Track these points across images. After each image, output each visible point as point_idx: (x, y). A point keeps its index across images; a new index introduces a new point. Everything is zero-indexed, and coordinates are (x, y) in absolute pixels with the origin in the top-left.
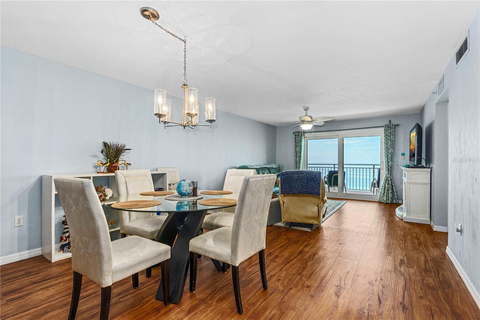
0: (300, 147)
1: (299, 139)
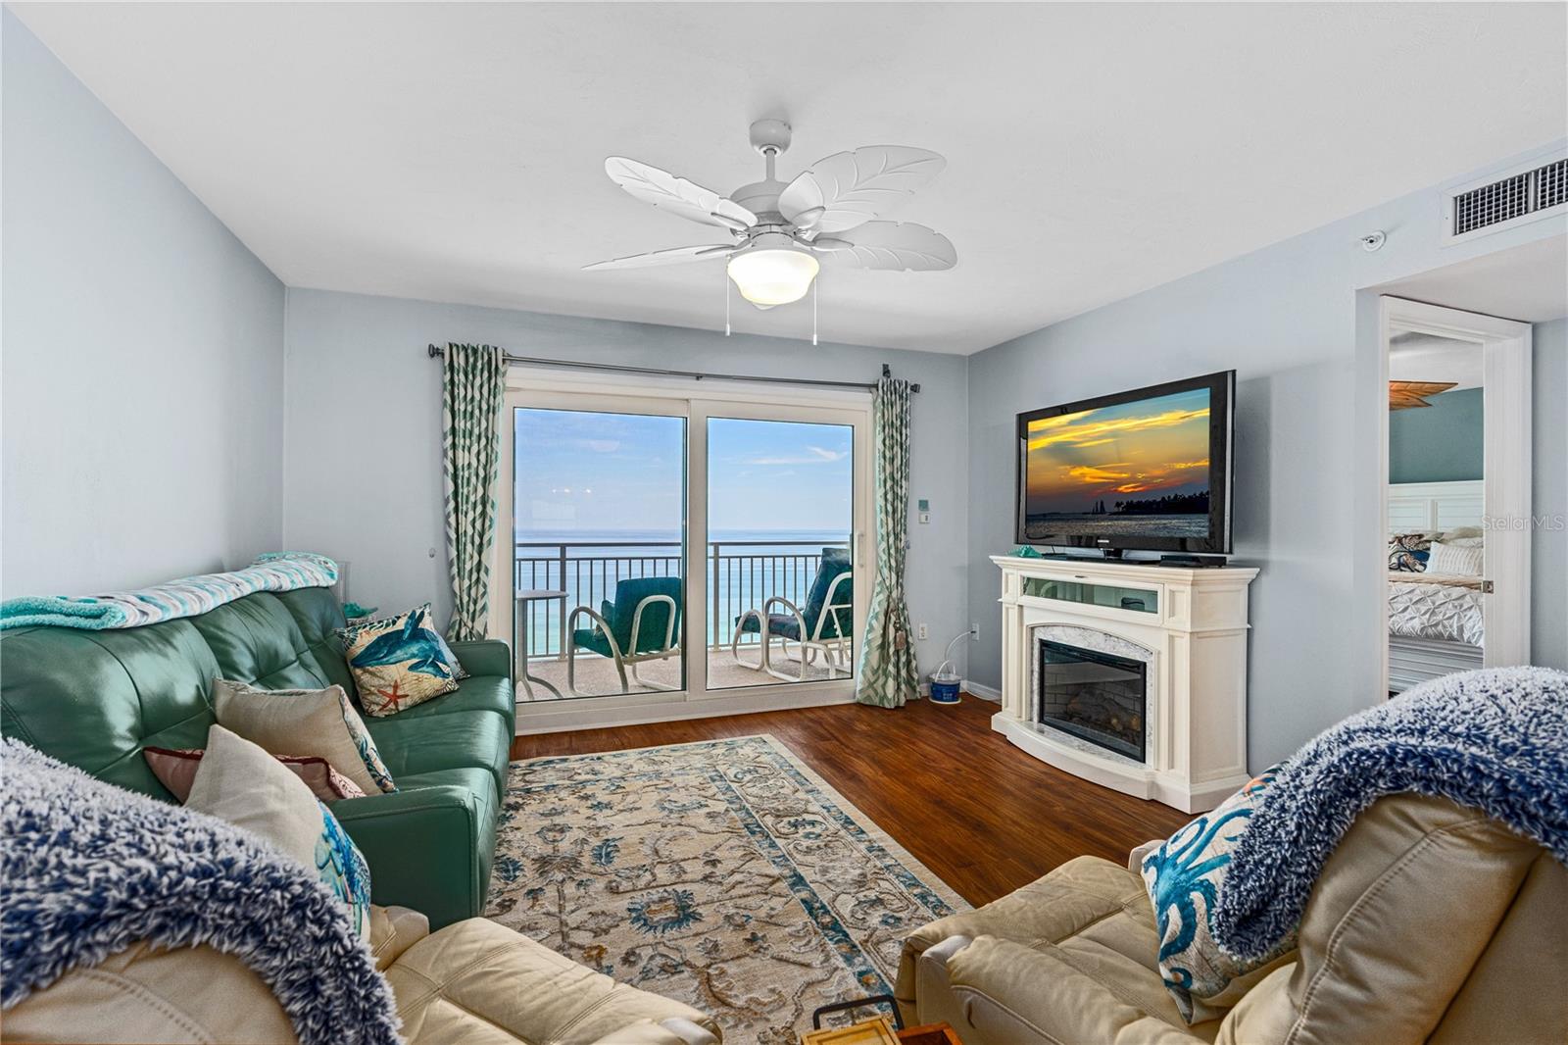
0: (483, 441)
1: (477, 396)
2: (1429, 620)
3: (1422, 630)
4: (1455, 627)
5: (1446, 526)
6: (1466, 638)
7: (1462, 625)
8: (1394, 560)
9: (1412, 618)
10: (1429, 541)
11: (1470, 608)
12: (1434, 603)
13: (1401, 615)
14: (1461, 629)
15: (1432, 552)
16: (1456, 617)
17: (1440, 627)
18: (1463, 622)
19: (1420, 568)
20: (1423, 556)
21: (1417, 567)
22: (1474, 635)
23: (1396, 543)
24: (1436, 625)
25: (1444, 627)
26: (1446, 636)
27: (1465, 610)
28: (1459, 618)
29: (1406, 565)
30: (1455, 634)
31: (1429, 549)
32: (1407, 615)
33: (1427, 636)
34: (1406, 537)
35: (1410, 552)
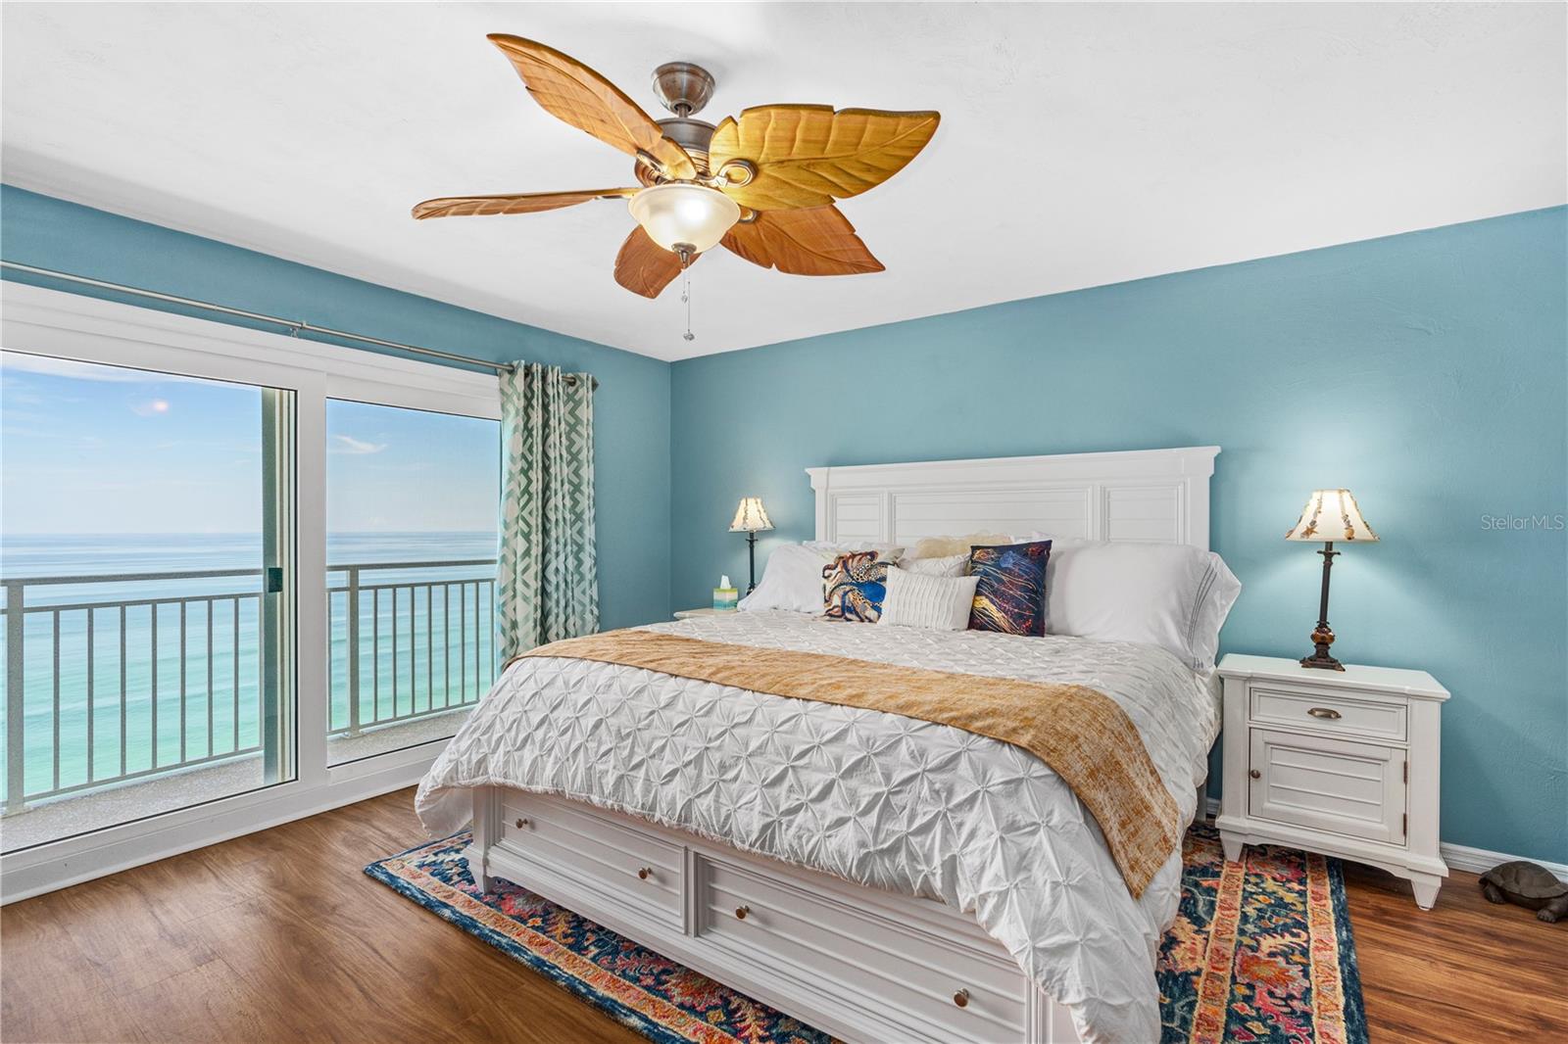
2: (877, 831)
3: (863, 862)
4: (937, 861)
5: (908, 538)
6: (963, 905)
7: (954, 858)
8: (836, 601)
9: (841, 822)
10: (884, 564)
11: (971, 801)
12: (888, 777)
13: (817, 807)
14: (951, 867)
15: (888, 585)
16: (938, 828)
17: (902, 859)
18: (955, 850)
19: (871, 613)
20: (875, 591)
21: (867, 613)
22: (983, 899)
23: (839, 569)
24: (893, 851)
25: (912, 857)
26: (917, 887)
27: (960, 806)
28: (947, 830)
29: (852, 610)
30: (937, 884)
31: (884, 579)
32: (831, 809)
33: (873, 884)
34: (853, 556)
35: (859, 585)
